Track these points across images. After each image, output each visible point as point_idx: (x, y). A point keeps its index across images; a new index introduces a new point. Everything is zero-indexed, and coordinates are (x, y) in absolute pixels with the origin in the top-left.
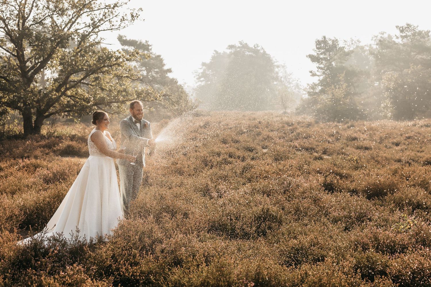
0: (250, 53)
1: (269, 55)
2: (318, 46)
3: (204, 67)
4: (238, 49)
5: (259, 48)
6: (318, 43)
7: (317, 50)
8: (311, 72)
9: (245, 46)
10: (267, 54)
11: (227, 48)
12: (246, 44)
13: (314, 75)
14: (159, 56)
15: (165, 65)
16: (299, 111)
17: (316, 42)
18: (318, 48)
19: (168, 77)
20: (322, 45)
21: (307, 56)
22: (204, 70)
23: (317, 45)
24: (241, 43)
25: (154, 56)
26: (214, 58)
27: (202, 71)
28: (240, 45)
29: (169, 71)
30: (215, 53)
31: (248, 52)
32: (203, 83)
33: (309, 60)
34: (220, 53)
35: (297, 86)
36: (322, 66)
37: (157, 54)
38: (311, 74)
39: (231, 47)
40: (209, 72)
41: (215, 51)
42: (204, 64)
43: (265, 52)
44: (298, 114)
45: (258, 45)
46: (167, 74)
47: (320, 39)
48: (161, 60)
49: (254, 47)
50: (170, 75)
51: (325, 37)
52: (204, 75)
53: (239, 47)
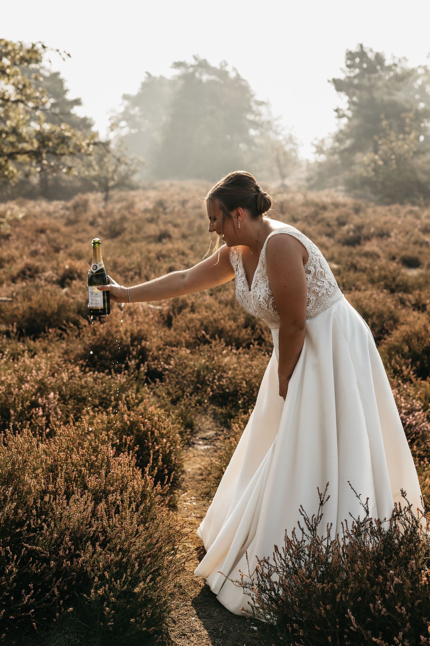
0: (213, 77)
1: (245, 81)
2: (349, 62)
3: (126, 103)
4: (191, 70)
5: (228, 68)
6: (351, 56)
7: (347, 70)
8: (337, 111)
9: (203, 65)
10: (243, 80)
11: (171, 67)
12: (205, 60)
13: (341, 116)
14: (57, 74)
15: (67, 90)
16: (312, 182)
17: (347, 54)
18: (349, 66)
19: (74, 115)
20: (357, 60)
21: (329, 81)
22: (127, 108)
23: (348, 59)
24: (195, 58)
25: (47, 74)
26: (145, 85)
27: (121, 109)
28: (193, 62)
29: (77, 102)
30: (146, 75)
31: (210, 74)
32: (125, 132)
33: (332, 87)
34: (155, 77)
35: (291, 139)
36: (355, 99)
37: (54, 70)
38: (335, 114)
39: (178, 65)
40: (136, 111)
41: (147, 73)
42: (126, 97)
43: (238, 76)
44: (311, 188)
45: (225, 62)
46: (72, 107)
47: (354, 49)
48: (61, 82)
49: (220, 64)
50: (78, 111)
51: (361, 46)
52: (126, 116)
53: (192, 66)
